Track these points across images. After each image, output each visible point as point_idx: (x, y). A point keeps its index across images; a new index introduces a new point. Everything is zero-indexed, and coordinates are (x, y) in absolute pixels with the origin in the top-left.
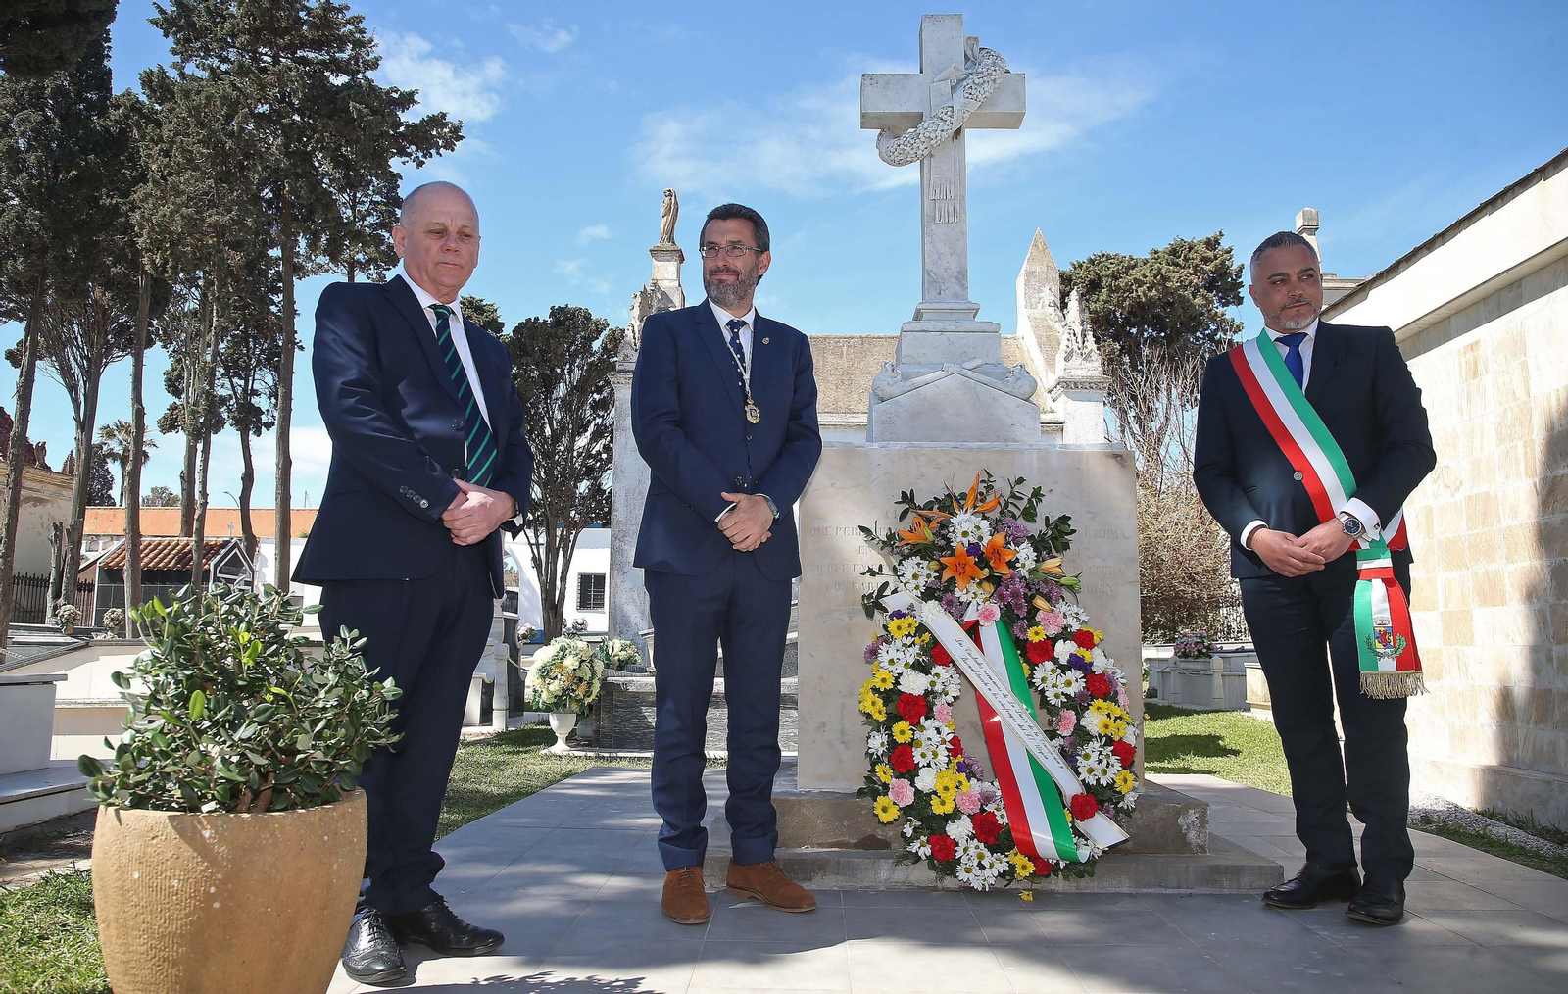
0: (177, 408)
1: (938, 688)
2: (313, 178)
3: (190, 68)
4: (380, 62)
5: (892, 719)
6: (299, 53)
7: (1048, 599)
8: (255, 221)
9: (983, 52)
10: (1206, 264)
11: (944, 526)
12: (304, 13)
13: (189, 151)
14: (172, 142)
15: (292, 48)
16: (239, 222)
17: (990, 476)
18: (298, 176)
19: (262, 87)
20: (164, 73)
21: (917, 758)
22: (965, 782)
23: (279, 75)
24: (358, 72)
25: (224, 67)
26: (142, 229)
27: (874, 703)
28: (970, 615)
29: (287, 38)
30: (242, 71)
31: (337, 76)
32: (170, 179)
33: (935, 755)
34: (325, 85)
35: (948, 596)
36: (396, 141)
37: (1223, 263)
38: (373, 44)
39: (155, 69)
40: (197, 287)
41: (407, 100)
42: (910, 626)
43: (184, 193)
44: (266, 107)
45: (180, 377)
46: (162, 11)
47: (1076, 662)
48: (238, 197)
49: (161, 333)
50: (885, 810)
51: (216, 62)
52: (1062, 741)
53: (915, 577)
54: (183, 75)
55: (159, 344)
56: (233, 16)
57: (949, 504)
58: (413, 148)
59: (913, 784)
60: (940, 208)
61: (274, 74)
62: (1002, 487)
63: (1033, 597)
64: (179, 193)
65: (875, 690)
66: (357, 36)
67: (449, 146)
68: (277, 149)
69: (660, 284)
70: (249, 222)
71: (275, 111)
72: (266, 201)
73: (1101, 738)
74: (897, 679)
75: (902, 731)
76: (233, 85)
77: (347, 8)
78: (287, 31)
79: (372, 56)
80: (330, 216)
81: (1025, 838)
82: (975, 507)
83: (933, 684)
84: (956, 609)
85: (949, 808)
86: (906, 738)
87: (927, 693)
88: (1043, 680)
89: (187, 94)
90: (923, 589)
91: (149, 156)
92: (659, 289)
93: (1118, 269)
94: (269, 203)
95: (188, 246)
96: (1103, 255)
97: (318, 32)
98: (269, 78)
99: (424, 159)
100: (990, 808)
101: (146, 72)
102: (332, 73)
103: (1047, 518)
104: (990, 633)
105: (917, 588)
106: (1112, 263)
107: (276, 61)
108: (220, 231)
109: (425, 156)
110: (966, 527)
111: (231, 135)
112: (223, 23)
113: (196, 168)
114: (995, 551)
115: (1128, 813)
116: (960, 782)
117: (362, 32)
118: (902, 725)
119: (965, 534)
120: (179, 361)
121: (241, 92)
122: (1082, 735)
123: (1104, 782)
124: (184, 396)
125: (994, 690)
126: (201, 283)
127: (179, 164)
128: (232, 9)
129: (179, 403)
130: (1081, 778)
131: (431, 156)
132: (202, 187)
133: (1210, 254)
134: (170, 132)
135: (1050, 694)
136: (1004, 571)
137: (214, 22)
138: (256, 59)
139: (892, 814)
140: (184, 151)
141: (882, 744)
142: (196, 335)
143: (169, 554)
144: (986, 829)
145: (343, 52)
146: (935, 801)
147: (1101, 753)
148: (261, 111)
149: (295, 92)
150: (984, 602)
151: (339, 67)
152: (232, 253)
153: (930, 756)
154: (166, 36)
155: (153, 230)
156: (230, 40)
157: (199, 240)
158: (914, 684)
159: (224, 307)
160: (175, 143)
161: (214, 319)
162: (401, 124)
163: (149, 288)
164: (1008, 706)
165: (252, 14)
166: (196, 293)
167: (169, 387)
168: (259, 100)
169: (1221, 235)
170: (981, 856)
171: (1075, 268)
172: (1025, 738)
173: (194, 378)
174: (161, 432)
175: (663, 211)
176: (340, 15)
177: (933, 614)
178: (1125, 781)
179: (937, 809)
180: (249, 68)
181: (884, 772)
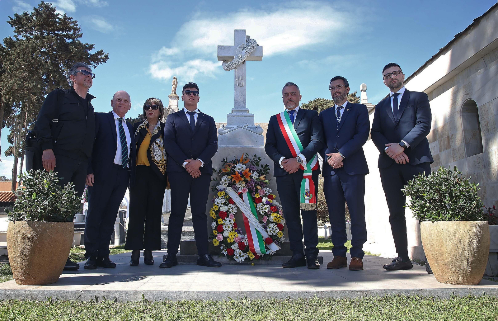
0: (11, 148)
1: (231, 210)
2: (60, 73)
3: (20, 37)
4: (82, 35)
5: (218, 218)
6: (56, 32)
7: (261, 186)
8: (41, 86)
9: (251, 40)
10: (351, 102)
11: (234, 167)
12: (58, 20)
13: (20, 63)
14: (14, 60)
15: (53, 31)
16: (35, 86)
17: (247, 154)
18: (55, 72)
19: (43, 43)
20: (11, 38)
21: (224, 228)
22: (237, 234)
23: (49, 39)
24: (75, 38)
25: (31, 36)
26: (3, 88)
27: (213, 214)
28: (240, 191)
29: (52, 28)
30: (36, 37)
31: (68, 39)
32: (13, 72)
33: (229, 227)
34: (64, 42)
35: (234, 186)
36: (87, 60)
37: (357, 101)
38: (80, 29)
39: (8, 37)
40: (20, 107)
41: (91, 47)
42: (223, 194)
43: (18, 76)
44: (45, 49)
45: (13, 137)
46: (11, 19)
47: (268, 203)
48: (36, 78)
49: (7, 123)
50: (215, 242)
51: (28, 35)
52: (264, 224)
53: (225, 181)
54: (18, 39)
55: (6, 126)
56: (34, 20)
57: (236, 162)
58: (93, 62)
59: (223, 235)
60: (238, 82)
61: (47, 38)
62: (251, 157)
63: (257, 186)
64: (16, 77)
65: (213, 210)
66: (75, 27)
67: (104, 61)
68: (49, 63)
69: (171, 107)
70: (39, 86)
71: (47, 50)
72: (44, 79)
73: (274, 223)
74: (219, 208)
75: (220, 221)
76: (34, 42)
77: (72, 18)
78: (52, 25)
79: (80, 33)
80: (65, 84)
81: (253, 248)
82: (242, 162)
83: (229, 209)
84: (236, 189)
85: (232, 241)
87: (227, 211)
88: (259, 208)
89: (19, 45)
91: (5, 65)
92: (171, 108)
93: (323, 103)
94: (45, 80)
95: (18, 93)
96: (319, 99)
97: (62, 26)
98: (45, 40)
99: (96, 66)
100: (243, 241)
101: (5, 38)
102: (67, 39)
103: (262, 165)
104: (245, 196)
105: (226, 184)
106: (322, 101)
107: (48, 34)
108: (29, 89)
109: (97, 65)
110: (239, 167)
111: (33, 59)
112: (31, 23)
113: (22, 69)
114: (246, 173)
115: (281, 243)
116: (236, 235)
117: (77, 25)
119: (239, 169)
120: (13, 132)
121: (36, 44)
122: (269, 222)
123: (274, 234)
124: (14, 144)
125: (246, 210)
126: (21, 106)
127: (16, 67)
128: (34, 18)
129: (12, 146)
130: (268, 233)
131: (99, 65)
132: (24, 75)
133: (353, 98)
134: (14, 57)
135: (261, 212)
136: (249, 179)
137: (28, 22)
138: (42, 33)
139: (218, 243)
140: (18, 63)
141: (215, 225)
142: (19, 124)
143: (7, 197)
144: (242, 247)
145: (70, 32)
146: (228, 239)
147: (273, 226)
148: (43, 51)
149: (54, 45)
150: (243, 187)
151: (69, 37)
152: (33, 96)
153: (227, 227)
154: (12, 26)
155: (7, 88)
156: (33, 28)
157: (22, 92)
158: (224, 209)
159: (30, 113)
160: (15, 60)
161: (26, 117)
162: (89, 55)
163: (4, 108)
165: (41, 20)
166: (19, 110)
167: (9, 140)
168: (42, 47)
169: (356, 92)
170: (240, 254)
171: (310, 103)
173: (18, 138)
174: (6, 156)
175: (172, 84)
176: (70, 20)
177: (230, 191)
178: (280, 234)
179: (229, 241)
180: (39, 37)
181: (215, 232)
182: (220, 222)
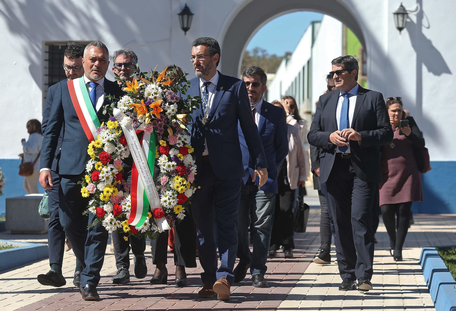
21: (100, 178)
33: (108, 178)
35: (135, 118)
42: (115, 126)
50: (84, 192)
53: (125, 104)
59: (96, 186)
63: (168, 128)
65: (93, 147)
73: (174, 190)
74: (103, 145)
75: (99, 165)
83: (117, 151)
84: (136, 124)
85: (106, 199)
86: (99, 169)
87: (113, 154)
88: (160, 162)
104: (147, 138)
105: (124, 109)
114: (156, 107)
116: (114, 191)
122: (168, 187)
123: (168, 208)
125: (140, 160)
130: (161, 204)
135: (161, 168)
139: (87, 195)
141: (90, 168)
144: (118, 212)
146: (102, 195)
147: (171, 196)
150: (148, 124)
164: (143, 168)
170: (112, 220)
177: (126, 124)
178: (178, 209)
179: (102, 198)
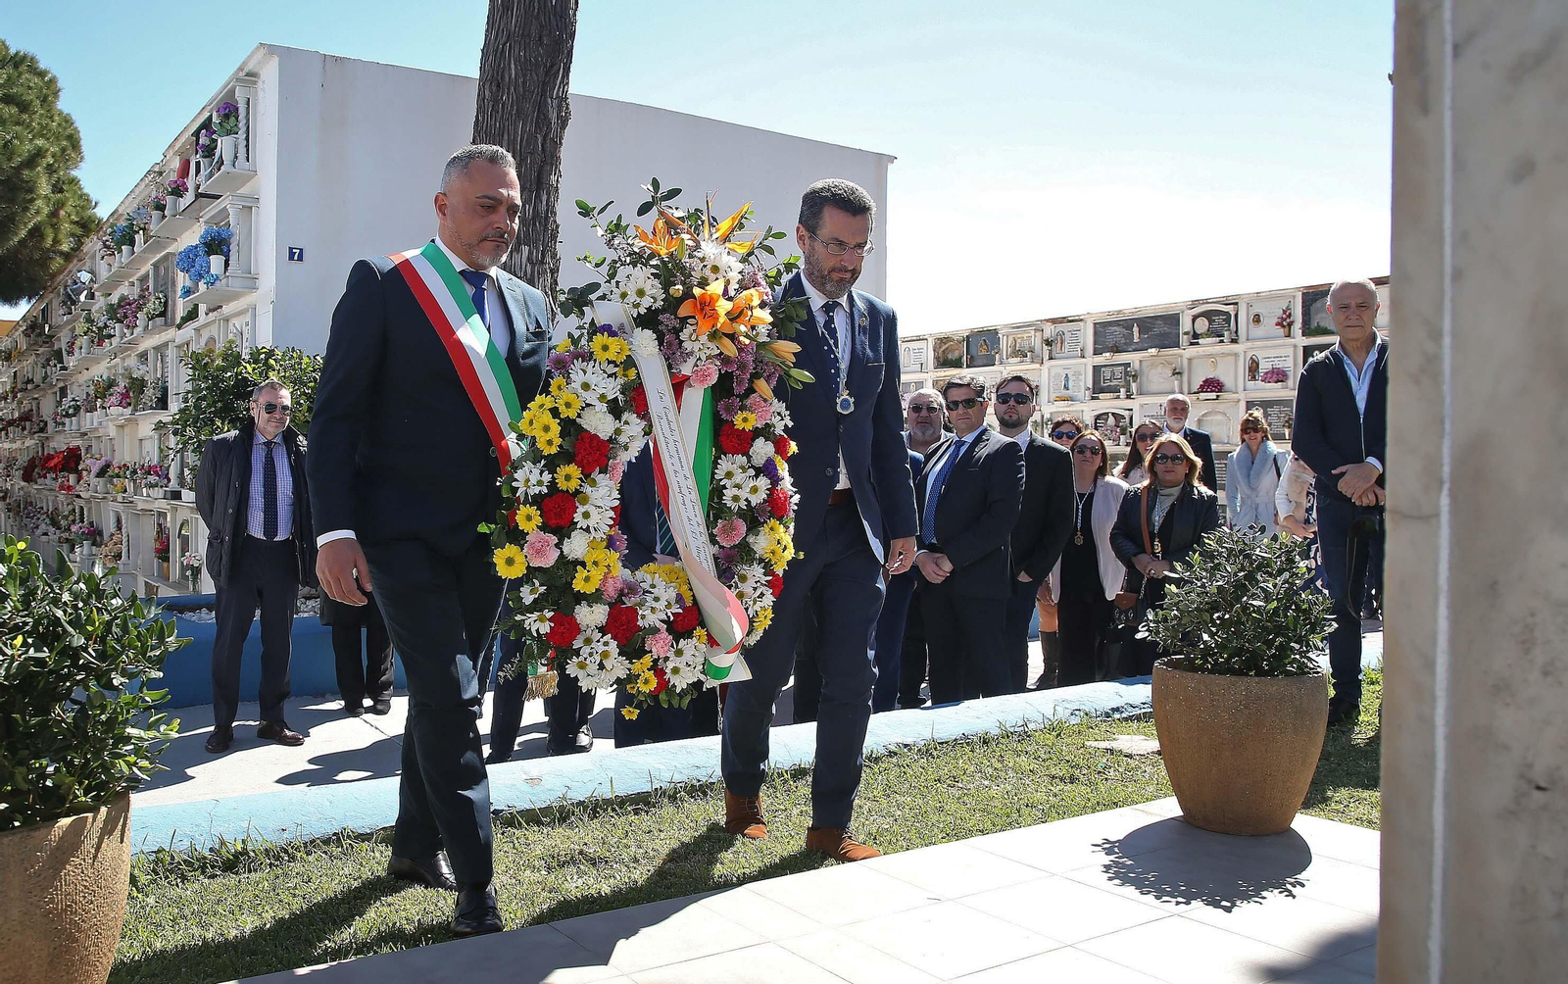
1: (622, 440)
5: (564, 457)
21: (578, 517)
27: (547, 429)
28: (686, 369)
33: (597, 520)
35: (669, 333)
47: (769, 469)
50: (509, 563)
52: (722, 551)
53: (638, 292)
63: (758, 377)
73: (764, 564)
75: (569, 476)
82: (727, 236)
83: (618, 433)
85: (590, 589)
86: (573, 485)
87: (611, 440)
88: (727, 474)
90: (643, 311)
100: (630, 603)
104: (695, 397)
105: (637, 307)
116: (614, 565)
118: (573, 470)
125: (678, 467)
135: (729, 494)
139: (517, 571)
141: (541, 484)
144: (621, 625)
146: (581, 574)
147: (758, 582)
153: (592, 519)
158: (600, 423)
164: (685, 491)
170: (606, 655)
172: (689, 534)
179: (578, 585)
181: (528, 519)
182: (568, 478)
